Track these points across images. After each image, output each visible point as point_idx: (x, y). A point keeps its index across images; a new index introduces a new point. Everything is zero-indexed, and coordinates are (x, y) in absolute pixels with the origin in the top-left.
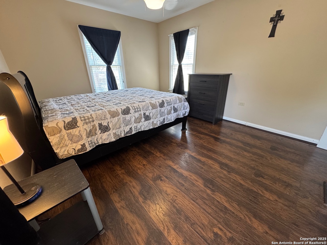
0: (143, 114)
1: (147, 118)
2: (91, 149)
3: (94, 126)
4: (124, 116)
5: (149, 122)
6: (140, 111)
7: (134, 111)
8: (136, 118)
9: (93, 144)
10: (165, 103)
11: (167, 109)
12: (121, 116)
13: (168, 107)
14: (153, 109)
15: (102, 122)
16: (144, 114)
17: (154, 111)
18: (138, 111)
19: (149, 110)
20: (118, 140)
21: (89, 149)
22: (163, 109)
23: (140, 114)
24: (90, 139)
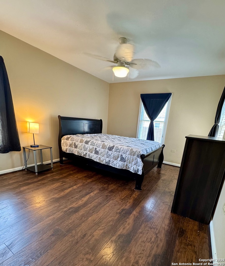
0: (94, 148)
1: (97, 152)
2: (69, 152)
3: (73, 143)
4: (85, 144)
5: (97, 156)
6: (94, 145)
7: (91, 144)
8: (90, 148)
9: (71, 151)
10: (114, 149)
11: (114, 154)
12: (84, 144)
13: (115, 153)
14: (103, 148)
15: (76, 142)
16: (96, 149)
17: (102, 150)
18: (93, 145)
19: (100, 148)
20: (79, 156)
21: (68, 152)
22: (111, 152)
23: (93, 148)
24: (70, 148)
